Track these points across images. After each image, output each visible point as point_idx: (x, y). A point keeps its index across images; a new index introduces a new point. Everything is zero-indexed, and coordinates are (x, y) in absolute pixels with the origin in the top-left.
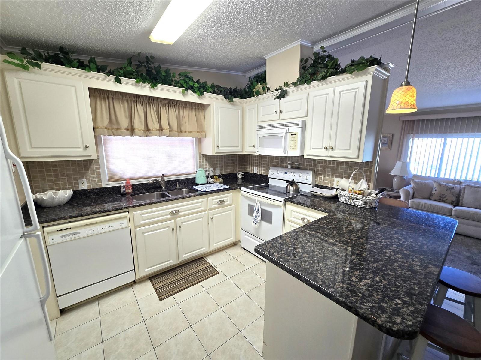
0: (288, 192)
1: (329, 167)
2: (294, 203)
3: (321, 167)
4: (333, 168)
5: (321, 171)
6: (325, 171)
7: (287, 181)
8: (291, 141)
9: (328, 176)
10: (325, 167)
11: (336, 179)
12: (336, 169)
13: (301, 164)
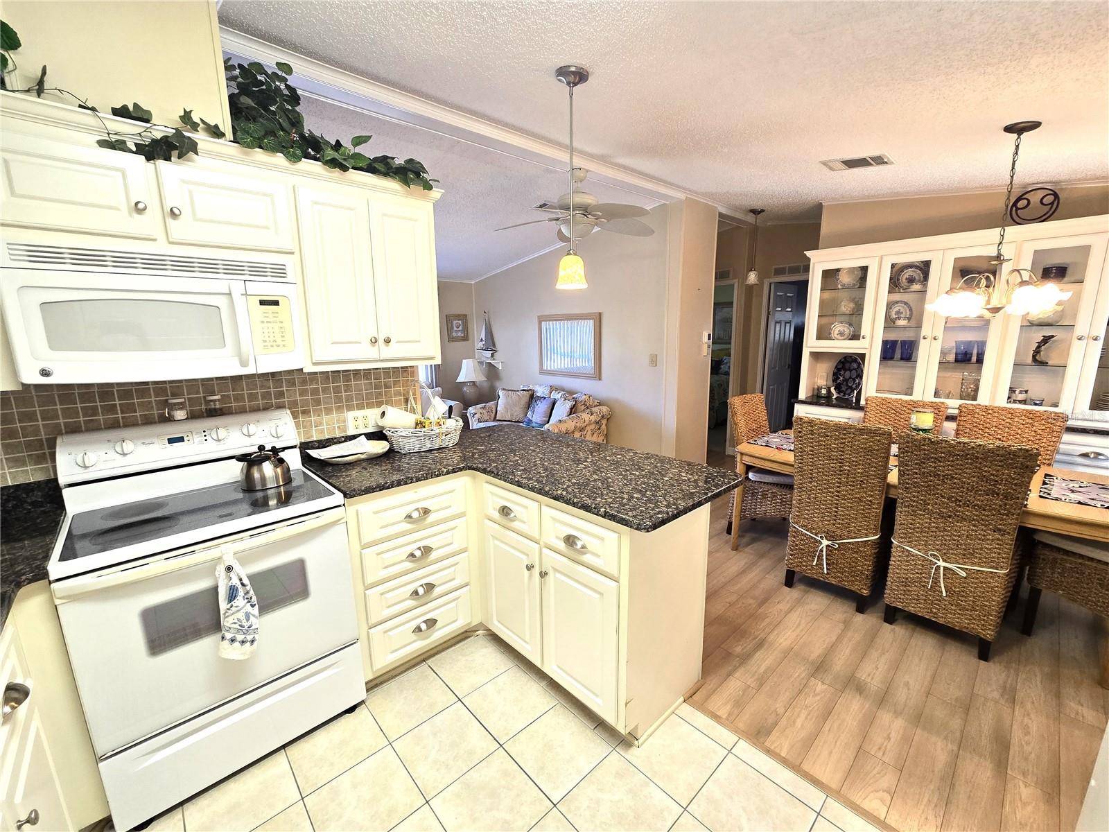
0: (259, 488)
1: (325, 390)
2: (381, 490)
3: (302, 393)
4: (337, 389)
5: (306, 403)
6: (317, 402)
7: (241, 458)
8: (263, 322)
9: (329, 411)
10: (315, 392)
11: (351, 415)
12: (345, 391)
13: (229, 396)
